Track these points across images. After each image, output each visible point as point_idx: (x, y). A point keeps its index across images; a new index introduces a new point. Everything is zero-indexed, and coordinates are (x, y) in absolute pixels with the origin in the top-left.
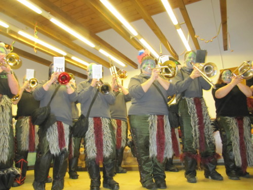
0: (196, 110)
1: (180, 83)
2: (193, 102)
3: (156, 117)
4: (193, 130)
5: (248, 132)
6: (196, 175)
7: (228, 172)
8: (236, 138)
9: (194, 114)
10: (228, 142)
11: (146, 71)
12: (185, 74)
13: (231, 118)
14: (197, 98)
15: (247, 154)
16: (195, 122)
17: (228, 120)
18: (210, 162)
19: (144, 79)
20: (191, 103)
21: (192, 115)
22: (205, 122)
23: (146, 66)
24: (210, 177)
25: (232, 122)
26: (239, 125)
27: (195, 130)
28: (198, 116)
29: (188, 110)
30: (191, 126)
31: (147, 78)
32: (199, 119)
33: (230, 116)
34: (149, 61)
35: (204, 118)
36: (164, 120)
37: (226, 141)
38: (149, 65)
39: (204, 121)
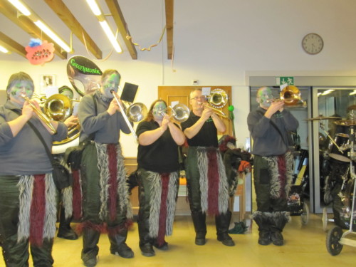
0: (108, 162)
1: (92, 118)
2: (105, 150)
3: (32, 178)
4: (102, 191)
5: (173, 192)
6: (97, 253)
7: (142, 245)
8: (157, 201)
9: (105, 168)
10: (146, 207)
11: (17, 98)
12: (100, 107)
13: (155, 174)
14: (111, 144)
15: (167, 221)
16: (105, 180)
17: (150, 177)
18: (118, 233)
19: (13, 114)
20: (102, 152)
21: (103, 170)
22: (120, 179)
23: (18, 91)
24: (117, 253)
25: (155, 179)
26: (163, 183)
27: (104, 192)
28: (110, 170)
29: (97, 162)
30: (100, 186)
31: (18, 112)
32: (111, 175)
33: (154, 170)
34: (22, 81)
35: (119, 172)
36: (46, 182)
37: (144, 205)
38: (24, 90)
39: (118, 178)
